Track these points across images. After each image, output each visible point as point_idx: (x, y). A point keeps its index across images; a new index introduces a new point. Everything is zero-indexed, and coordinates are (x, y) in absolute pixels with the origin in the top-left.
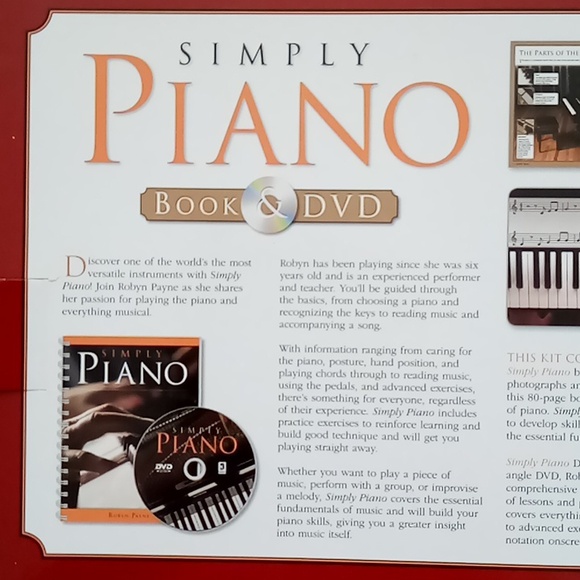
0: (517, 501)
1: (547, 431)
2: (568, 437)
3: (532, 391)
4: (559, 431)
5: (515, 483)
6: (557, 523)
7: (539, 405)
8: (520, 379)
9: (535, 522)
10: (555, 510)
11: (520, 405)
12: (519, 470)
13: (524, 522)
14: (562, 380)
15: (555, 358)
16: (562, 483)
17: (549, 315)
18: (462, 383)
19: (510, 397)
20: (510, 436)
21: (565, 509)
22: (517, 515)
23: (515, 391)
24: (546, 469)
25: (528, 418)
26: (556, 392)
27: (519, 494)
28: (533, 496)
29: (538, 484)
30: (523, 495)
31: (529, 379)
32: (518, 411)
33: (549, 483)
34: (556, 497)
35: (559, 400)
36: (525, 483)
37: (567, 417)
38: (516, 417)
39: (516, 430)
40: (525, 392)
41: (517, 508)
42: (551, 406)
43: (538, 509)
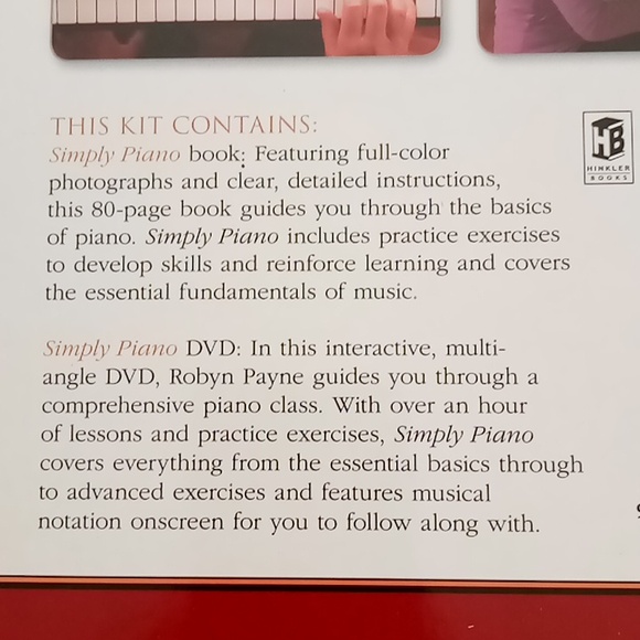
0: (65, 434)
1: (131, 280)
2: (175, 292)
3: (101, 196)
4: (156, 279)
5: (61, 393)
6: (149, 480)
7: (115, 224)
8: (75, 171)
9: (104, 479)
10: (146, 449)
11: (75, 226)
12: (69, 365)
13: (77, 479)
14: (163, 170)
15: (149, 124)
16: (165, 391)
17: (138, 36)
19: (55, 210)
20: (56, 293)
21: (169, 450)
22: (65, 464)
23: (65, 197)
24: (129, 362)
25: (92, 253)
26: (151, 198)
27: (67, 419)
28: (99, 421)
29: (111, 394)
30: (79, 421)
31: (95, 171)
32: (70, 239)
33: (133, 392)
34: (148, 423)
35: (158, 212)
36: (83, 393)
37: (174, 248)
38: (67, 253)
39: (67, 280)
40: (85, 198)
41: (65, 449)
42: (139, 227)
43: (109, 451)
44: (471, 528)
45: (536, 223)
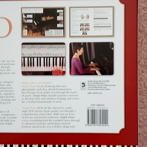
0: (24, 117)
1: (31, 100)
2: (36, 102)
3: (27, 91)
4: (34, 100)
5: (24, 113)
6: (34, 122)
7: (29, 94)
8: (25, 88)
9: (29, 122)
10: (33, 119)
11: (25, 94)
12: (25, 110)
13: (26, 122)
14: (35, 88)
15: (33, 83)
16: (35, 113)
17: (31, 73)
18: (11, 90)
19: (23, 93)
20: (23, 102)
21: (36, 119)
22: (24, 121)
23: (24, 91)
24: (31, 109)
25: (27, 97)
26: (33, 91)
28: (28, 116)
29: (29, 113)
30: (26, 116)
31: (27, 88)
32: (24, 96)
33: (32, 113)
34: (33, 116)
35: (34, 93)
36: (26, 113)
37: (36, 97)
38: (24, 97)
39: (24, 100)
40: (26, 91)
41: (24, 119)
42: (32, 94)
43: (29, 119)
44: (68, 127)
45: (76, 94)
